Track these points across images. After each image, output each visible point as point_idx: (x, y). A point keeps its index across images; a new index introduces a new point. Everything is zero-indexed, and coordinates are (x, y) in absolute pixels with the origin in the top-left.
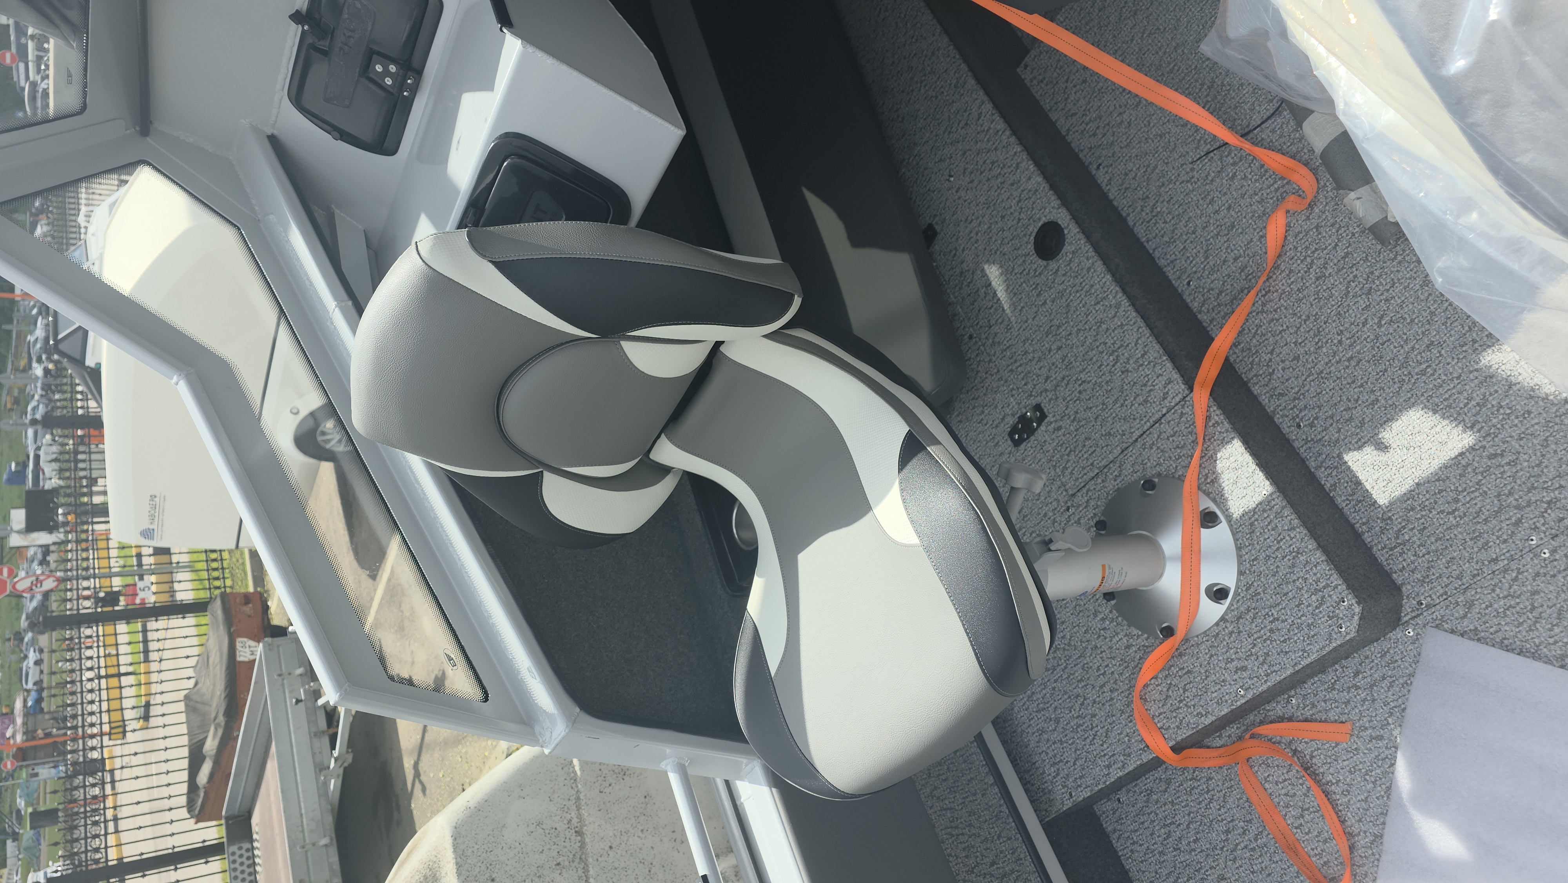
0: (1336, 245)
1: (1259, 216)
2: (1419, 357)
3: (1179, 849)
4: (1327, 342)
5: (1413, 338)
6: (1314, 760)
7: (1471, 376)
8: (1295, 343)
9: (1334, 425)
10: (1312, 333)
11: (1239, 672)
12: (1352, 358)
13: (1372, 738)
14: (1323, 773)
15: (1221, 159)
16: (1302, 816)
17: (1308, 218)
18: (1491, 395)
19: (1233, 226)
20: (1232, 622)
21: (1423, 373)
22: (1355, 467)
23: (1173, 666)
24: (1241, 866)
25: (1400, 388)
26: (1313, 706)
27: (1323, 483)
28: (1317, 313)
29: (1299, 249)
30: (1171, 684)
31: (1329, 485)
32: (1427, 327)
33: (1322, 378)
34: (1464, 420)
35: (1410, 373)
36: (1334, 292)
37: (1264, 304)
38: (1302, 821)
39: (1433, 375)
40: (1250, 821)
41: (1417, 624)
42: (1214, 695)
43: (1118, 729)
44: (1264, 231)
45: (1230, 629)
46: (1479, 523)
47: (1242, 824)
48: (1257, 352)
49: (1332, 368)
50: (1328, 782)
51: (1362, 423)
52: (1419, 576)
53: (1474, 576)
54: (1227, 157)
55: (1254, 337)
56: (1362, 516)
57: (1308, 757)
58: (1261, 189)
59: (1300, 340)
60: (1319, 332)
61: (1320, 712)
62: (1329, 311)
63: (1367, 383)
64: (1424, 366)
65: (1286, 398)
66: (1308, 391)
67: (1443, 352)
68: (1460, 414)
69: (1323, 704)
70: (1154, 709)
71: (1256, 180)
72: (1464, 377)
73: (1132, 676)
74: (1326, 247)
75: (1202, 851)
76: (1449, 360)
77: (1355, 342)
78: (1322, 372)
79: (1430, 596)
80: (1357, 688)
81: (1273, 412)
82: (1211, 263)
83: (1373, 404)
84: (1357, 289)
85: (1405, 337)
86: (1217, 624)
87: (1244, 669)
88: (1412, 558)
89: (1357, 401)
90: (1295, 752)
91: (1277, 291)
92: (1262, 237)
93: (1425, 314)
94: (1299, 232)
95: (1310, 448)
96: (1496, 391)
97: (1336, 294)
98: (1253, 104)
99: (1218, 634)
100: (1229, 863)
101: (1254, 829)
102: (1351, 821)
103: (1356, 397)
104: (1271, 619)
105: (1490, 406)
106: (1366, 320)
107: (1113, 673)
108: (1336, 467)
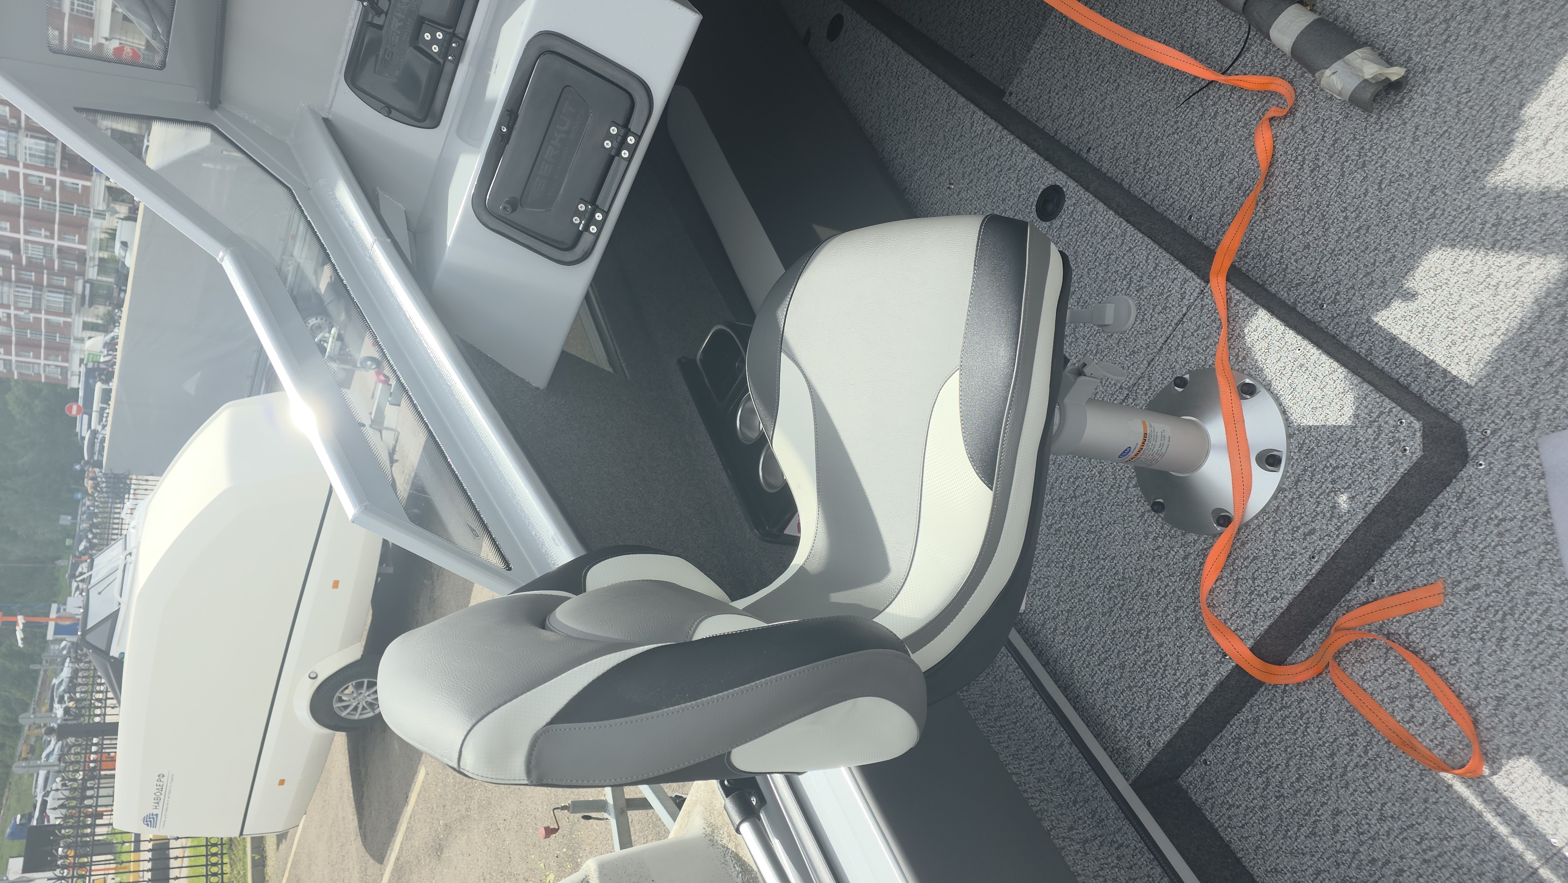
0: (1324, 137)
1: (1246, 138)
2: (1425, 204)
3: (1282, 795)
4: (1333, 222)
5: (1414, 190)
6: (1411, 638)
7: (1480, 203)
8: (1303, 234)
9: (1357, 293)
10: (1317, 220)
11: (1308, 537)
12: (1360, 228)
13: (1468, 590)
14: (1424, 649)
15: (1201, 105)
16: (1412, 706)
17: (1292, 124)
18: (1504, 212)
19: (1223, 155)
20: (1290, 489)
21: (1433, 216)
22: (1386, 326)
23: (1237, 558)
24: (1355, 791)
25: (1414, 237)
26: (1397, 577)
27: (1357, 351)
28: (1318, 201)
29: (1289, 152)
30: (1238, 578)
31: (1364, 351)
32: (1427, 175)
33: (1336, 255)
34: (1483, 244)
35: (1420, 221)
36: (1329, 177)
37: (1265, 211)
38: (1413, 712)
39: (1443, 214)
40: (1355, 734)
41: (1487, 453)
42: (1286, 572)
43: (1190, 649)
44: (1253, 149)
45: (1290, 497)
46: (1524, 333)
47: (1347, 740)
48: (1267, 254)
49: (1344, 243)
50: (1432, 657)
51: (1384, 282)
52: (1477, 406)
53: (1533, 386)
54: (1206, 101)
55: (1262, 242)
56: (1404, 368)
57: (1403, 637)
58: (1244, 116)
59: (1307, 230)
60: (1323, 216)
61: (1406, 582)
62: (1329, 195)
63: (1380, 244)
64: (1432, 210)
65: (1305, 286)
66: (1324, 272)
67: (1447, 191)
68: (1477, 240)
69: (1407, 573)
70: (1225, 613)
71: (1237, 110)
72: (1473, 206)
73: (1195, 586)
74: (1314, 142)
75: (1309, 788)
76: (1455, 196)
77: (1360, 212)
78: (1334, 250)
79: (1493, 422)
80: (1439, 541)
81: (1294, 303)
82: (1208, 194)
83: (1390, 261)
84: (1352, 166)
85: (1407, 191)
86: (1275, 497)
87: (1312, 532)
88: (1465, 391)
89: (1374, 264)
90: (1388, 636)
91: (1276, 195)
92: (1252, 154)
93: (1422, 165)
94: (1286, 139)
95: (1338, 323)
96: (1508, 207)
97: (1333, 178)
98: (1222, 51)
99: (1278, 507)
100: (1342, 791)
101: (1361, 741)
102: (1466, 690)
103: (1372, 261)
104: (1330, 470)
105: (1505, 222)
106: (1367, 190)
107: (1174, 590)
108: (1368, 332)
